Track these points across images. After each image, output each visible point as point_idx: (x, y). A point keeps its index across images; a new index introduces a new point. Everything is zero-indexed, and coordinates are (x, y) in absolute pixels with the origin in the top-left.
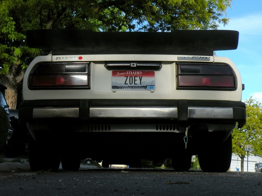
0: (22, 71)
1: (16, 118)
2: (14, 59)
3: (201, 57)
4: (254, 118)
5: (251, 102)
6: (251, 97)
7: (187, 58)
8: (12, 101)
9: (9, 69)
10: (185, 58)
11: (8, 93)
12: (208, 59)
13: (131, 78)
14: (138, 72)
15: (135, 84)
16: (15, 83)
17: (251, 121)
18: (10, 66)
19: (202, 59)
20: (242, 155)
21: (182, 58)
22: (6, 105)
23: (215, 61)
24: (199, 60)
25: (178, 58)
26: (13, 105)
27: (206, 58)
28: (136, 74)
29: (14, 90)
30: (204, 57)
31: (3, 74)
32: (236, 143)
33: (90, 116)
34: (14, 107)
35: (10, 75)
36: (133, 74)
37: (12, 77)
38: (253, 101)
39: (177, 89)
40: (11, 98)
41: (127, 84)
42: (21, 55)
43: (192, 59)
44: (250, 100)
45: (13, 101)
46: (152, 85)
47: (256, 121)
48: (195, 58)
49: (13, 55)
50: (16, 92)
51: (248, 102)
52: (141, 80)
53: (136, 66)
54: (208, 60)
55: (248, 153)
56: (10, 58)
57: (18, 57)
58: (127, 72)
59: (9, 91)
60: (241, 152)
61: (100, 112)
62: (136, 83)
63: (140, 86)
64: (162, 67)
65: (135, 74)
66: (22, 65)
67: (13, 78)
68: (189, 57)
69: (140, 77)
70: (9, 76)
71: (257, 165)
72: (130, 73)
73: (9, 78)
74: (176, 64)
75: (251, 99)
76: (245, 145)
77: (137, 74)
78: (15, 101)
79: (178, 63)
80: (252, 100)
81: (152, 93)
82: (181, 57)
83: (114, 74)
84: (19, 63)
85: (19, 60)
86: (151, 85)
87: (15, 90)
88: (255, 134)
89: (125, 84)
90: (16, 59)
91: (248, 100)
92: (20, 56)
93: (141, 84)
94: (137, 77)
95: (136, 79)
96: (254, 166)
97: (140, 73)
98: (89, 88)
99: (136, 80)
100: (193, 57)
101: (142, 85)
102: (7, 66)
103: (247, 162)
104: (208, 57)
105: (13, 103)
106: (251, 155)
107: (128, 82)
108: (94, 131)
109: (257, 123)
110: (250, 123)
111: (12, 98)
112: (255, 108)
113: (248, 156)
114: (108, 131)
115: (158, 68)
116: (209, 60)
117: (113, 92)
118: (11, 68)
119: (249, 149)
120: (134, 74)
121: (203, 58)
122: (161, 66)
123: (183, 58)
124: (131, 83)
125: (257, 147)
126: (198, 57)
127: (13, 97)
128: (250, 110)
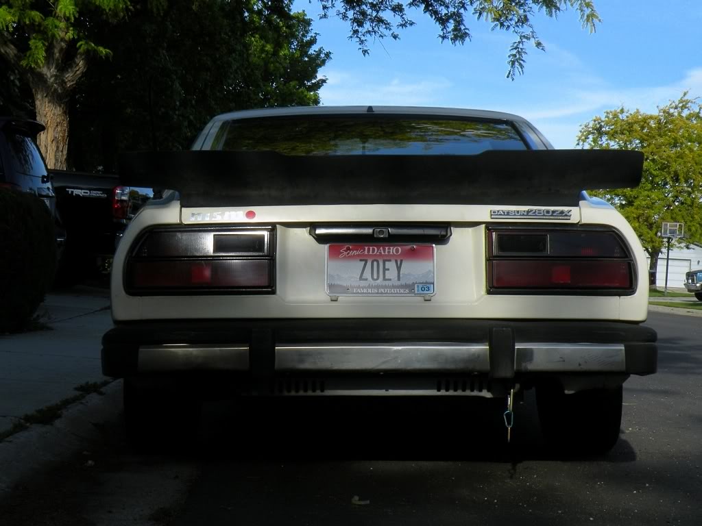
0: (78, 56)
1: (70, 192)
2: (56, 27)
3: (548, 212)
4: (691, 150)
5: (683, 106)
6: (685, 94)
7: (515, 215)
8: (56, 137)
9: (44, 54)
10: (508, 213)
11: (45, 116)
12: (566, 215)
13: (375, 263)
14: (392, 248)
15: (384, 279)
16: (61, 89)
17: (682, 158)
18: (47, 44)
19: (552, 215)
20: (653, 248)
21: (501, 215)
22: (46, 174)
23: (584, 221)
24: (544, 217)
25: (493, 213)
26: (58, 147)
27: (562, 212)
28: (386, 253)
29: (60, 106)
30: (557, 211)
31: (31, 66)
32: (638, 218)
33: (277, 366)
34: (62, 151)
35: (49, 69)
36: (380, 253)
37: (53, 71)
38: (689, 104)
39: (489, 292)
40: (53, 129)
41: (366, 280)
42: (74, 16)
43: (527, 215)
44: (681, 101)
45: (59, 136)
46: (426, 283)
47: (697, 159)
48: (535, 213)
49: (54, 13)
50: (65, 112)
51: (676, 108)
52: (399, 268)
53: (387, 236)
54: (565, 218)
55: (668, 242)
56: (46, 23)
57: (67, 19)
58: (366, 248)
59: (47, 109)
60: (652, 241)
61: (302, 356)
62: (387, 277)
63: (396, 284)
64: (451, 235)
65: (384, 251)
66: (79, 42)
67: (56, 76)
68: (518, 212)
69: (396, 261)
70: (45, 70)
71: (690, 275)
72: (373, 250)
73: (46, 75)
74: (487, 228)
75: (685, 98)
76: (663, 223)
77: (389, 252)
78: (63, 137)
79: (490, 227)
80: (687, 102)
81: (427, 303)
82: (498, 211)
83: (334, 253)
84: (70, 35)
85: (72, 28)
86: (425, 281)
87: (63, 106)
88: (689, 194)
89: (361, 278)
90: (62, 25)
91: (677, 103)
92: (73, 20)
93: (399, 279)
94: (390, 261)
95: (386, 267)
96: (684, 277)
97: (397, 251)
98: (273, 292)
99: (388, 270)
100: (528, 212)
101: (403, 282)
102: (40, 44)
103: (666, 261)
104: (566, 209)
105: (58, 142)
106: (678, 247)
107: (367, 274)
108: (286, 394)
109: (696, 164)
110: (680, 164)
111: (55, 128)
112: (695, 122)
113: (668, 250)
114: (318, 393)
115: (443, 240)
116: (569, 218)
117: (332, 300)
118: (49, 50)
119: (673, 232)
120: (383, 253)
121: (553, 212)
122: (449, 234)
123: (504, 212)
124: (375, 277)
125: (693, 225)
126: (542, 212)
127: (57, 125)
128: (681, 128)
